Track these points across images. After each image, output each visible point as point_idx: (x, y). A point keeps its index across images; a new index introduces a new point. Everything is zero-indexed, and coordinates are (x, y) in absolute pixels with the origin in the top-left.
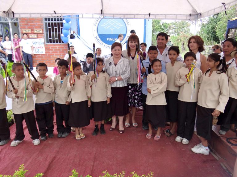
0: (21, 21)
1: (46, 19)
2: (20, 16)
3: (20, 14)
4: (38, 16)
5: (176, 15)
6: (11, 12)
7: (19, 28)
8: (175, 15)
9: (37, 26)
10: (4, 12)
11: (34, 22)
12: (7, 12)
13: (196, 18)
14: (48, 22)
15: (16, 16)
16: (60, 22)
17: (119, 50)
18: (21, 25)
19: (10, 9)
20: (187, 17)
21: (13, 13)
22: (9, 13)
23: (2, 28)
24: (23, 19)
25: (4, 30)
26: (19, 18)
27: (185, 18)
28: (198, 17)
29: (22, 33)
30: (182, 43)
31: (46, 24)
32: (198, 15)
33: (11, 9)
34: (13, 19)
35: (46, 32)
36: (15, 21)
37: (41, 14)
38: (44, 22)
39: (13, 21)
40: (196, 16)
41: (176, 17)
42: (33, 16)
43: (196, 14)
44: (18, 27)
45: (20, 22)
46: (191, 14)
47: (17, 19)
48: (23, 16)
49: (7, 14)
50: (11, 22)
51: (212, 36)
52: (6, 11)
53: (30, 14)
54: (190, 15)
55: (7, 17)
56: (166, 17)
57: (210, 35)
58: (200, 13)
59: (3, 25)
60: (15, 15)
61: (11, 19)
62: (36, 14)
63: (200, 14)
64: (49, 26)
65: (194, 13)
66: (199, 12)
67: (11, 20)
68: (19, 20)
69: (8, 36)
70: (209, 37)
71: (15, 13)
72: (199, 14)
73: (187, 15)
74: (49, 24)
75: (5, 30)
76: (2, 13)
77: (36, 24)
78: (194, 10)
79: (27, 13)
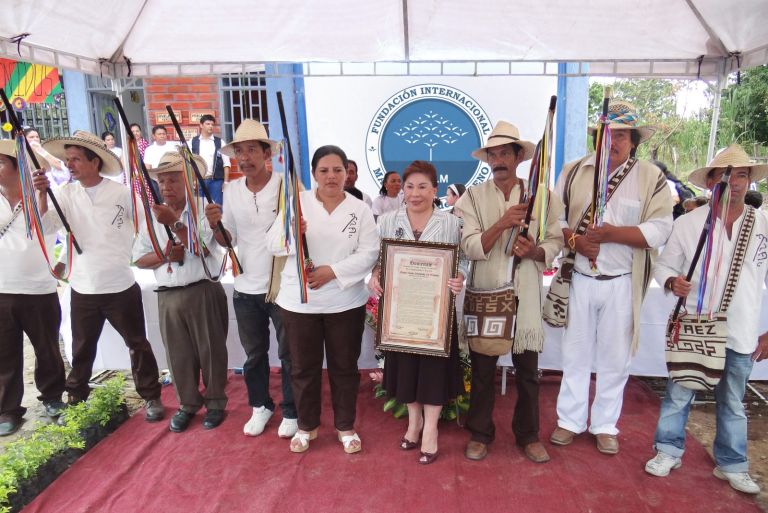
0: (151, 86)
1: (226, 81)
2: (148, 71)
3: (148, 65)
4: (205, 70)
5: (652, 61)
6: (121, 59)
7: (145, 108)
8: (646, 60)
9: (198, 101)
10: (102, 61)
11: (190, 88)
12: (110, 61)
13: (722, 71)
14: (231, 88)
15: (137, 72)
16: (259, 88)
17: (423, 188)
18: (150, 100)
19: (120, 50)
20: (688, 68)
21: (129, 63)
22: (114, 64)
23: (95, 109)
24: (158, 82)
25: (99, 116)
26: (147, 79)
27: (683, 71)
28: (728, 68)
29: (153, 121)
30: (652, 149)
31: (227, 94)
32: (729, 61)
33: (122, 50)
34: (128, 81)
35: (226, 120)
36: (135, 88)
37: (212, 64)
38: (221, 88)
39: (128, 87)
40: (722, 63)
41: (651, 67)
42: (189, 71)
43: (721, 58)
44: (143, 105)
45: (148, 90)
46: (702, 57)
47: (139, 82)
48: (157, 71)
49: (112, 66)
50: (121, 89)
51: (751, 126)
52: (108, 56)
53: (180, 65)
54: (701, 60)
55: (109, 77)
56: (615, 68)
57: (747, 121)
58: (738, 53)
59: (98, 99)
60: (133, 67)
61: (122, 81)
62: (197, 66)
63: (737, 55)
64: (236, 101)
65: (714, 54)
66: (731, 48)
67: (123, 86)
68: (145, 85)
69: (113, 132)
70: (740, 131)
71: (134, 64)
72: (730, 55)
73: (688, 60)
74: (236, 94)
75: (104, 116)
76: (94, 63)
77: (195, 94)
78: (716, 44)
79: (171, 64)
